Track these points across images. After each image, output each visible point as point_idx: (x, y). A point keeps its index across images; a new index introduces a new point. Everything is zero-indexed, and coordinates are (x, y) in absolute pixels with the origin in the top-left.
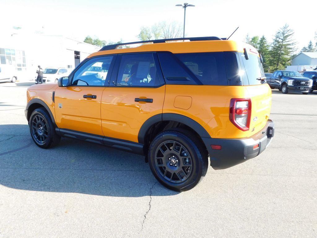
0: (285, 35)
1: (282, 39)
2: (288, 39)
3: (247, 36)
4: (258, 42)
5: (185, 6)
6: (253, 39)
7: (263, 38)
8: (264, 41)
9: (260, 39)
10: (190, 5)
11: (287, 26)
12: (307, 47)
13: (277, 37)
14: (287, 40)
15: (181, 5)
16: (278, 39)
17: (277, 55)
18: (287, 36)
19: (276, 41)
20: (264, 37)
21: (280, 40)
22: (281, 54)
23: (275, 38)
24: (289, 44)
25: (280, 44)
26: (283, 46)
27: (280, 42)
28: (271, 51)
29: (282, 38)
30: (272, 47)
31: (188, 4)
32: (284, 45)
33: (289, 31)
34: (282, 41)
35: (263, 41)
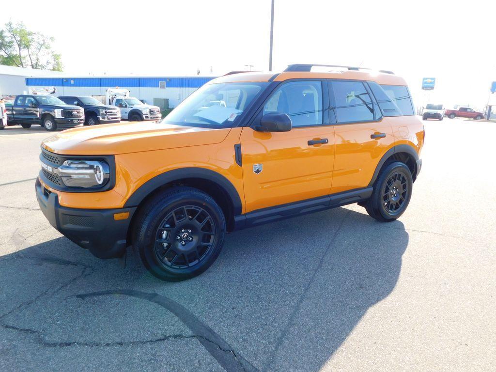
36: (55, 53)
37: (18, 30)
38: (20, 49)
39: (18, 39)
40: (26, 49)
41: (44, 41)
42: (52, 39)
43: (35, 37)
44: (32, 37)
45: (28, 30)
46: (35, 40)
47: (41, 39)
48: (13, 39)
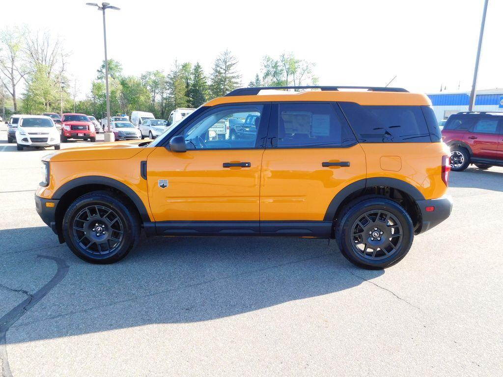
0: (228, 64)
1: (224, 70)
2: (232, 69)
3: (176, 61)
4: (191, 72)
5: (104, 7)
6: (184, 67)
7: (198, 65)
8: (200, 70)
9: (193, 67)
10: (111, 7)
11: (229, 51)
12: (254, 82)
13: (217, 66)
14: (230, 71)
15: (97, 5)
16: (218, 69)
17: (220, 92)
18: (231, 65)
19: (216, 71)
20: (200, 64)
21: (222, 71)
22: (225, 90)
23: (214, 67)
24: (233, 77)
25: (223, 76)
26: (227, 79)
27: (222, 73)
28: (212, 86)
29: (224, 67)
30: (212, 79)
31: (110, 5)
32: (229, 78)
33: (232, 59)
34: (224, 71)
35: (198, 70)
36: (314, 77)
37: (288, 60)
38: (287, 75)
39: (287, 66)
40: (293, 75)
41: (307, 66)
42: (314, 64)
43: (300, 64)
44: (299, 64)
45: (296, 59)
46: (301, 67)
47: (305, 65)
48: (284, 68)
